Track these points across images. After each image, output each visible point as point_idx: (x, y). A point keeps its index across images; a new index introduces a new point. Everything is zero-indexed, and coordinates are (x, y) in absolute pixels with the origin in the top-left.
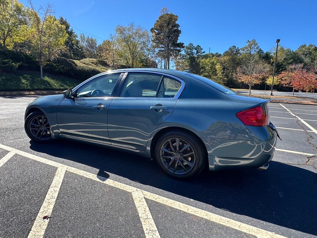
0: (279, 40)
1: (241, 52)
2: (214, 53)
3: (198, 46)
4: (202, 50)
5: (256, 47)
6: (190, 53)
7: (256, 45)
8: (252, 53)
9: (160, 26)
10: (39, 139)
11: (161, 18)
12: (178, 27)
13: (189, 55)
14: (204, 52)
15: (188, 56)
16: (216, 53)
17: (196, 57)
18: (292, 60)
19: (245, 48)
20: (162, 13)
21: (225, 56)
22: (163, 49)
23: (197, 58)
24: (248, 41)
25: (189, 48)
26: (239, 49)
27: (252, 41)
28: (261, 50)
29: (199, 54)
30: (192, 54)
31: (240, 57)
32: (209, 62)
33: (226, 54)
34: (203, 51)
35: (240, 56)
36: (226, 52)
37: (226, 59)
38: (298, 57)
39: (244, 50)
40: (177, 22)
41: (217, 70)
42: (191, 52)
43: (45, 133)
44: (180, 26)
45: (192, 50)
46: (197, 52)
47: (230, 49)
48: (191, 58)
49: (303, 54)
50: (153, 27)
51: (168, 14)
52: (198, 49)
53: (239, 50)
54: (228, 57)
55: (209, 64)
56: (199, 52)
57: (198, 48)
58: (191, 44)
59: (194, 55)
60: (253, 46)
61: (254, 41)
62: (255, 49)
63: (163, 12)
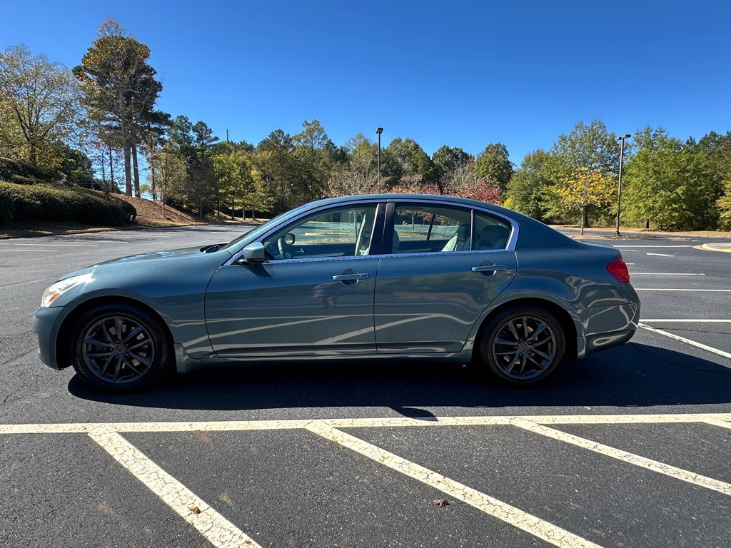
0: (382, 129)
1: (295, 144)
2: (237, 141)
3: (201, 123)
4: (210, 132)
5: (321, 137)
6: (182, 137)
7: (321, 131)
8: (316, 147)
9: (103, 66)
10: (111, 381)
11: (102, 43)
12: (152, 75)
13: (180, 142)
14: (216, 139)
15: (178, 146)
16: (241, 143)
17: (198, 147)
18: (385, 165)
19: (301, 136)
20: (107, 33)
21: (264, 150)
22: (115, 124)
23: (199, 151)
24: (306, 122)
25: (178, 127)
26: (291, 137)
27: (313, 123)
28: (331, 143)
29: (205, 141)
30: (189, 140)
31: (294, 154)
32: (234, 162)
33: (265, 145)
34: (213, 136)
35: (293, 152)
36: (264, 142)
37: (267, 158)
38: (393, 160)
39: (299, 141)
40: (148, 62)
41: (254, 179)
42: (184, 135)
43: (126, 366)
44: (155, 73)
45: (188, 132)
46: (200, 138)
47: (272, 135)
48: (185, 151)
49: (400, 156)
50: (81, 64)
51: (123, 39)
52: (202, 130)
53: (291, 139)
54: (270, 153)
55: (235, 166)
56: (205, 138)
57: (201, 128)
58: (182, 117)
59: (193, 144)
60: (316, 133)
61: (316, 123)
62: (320, 140)
63: (109, 30)
